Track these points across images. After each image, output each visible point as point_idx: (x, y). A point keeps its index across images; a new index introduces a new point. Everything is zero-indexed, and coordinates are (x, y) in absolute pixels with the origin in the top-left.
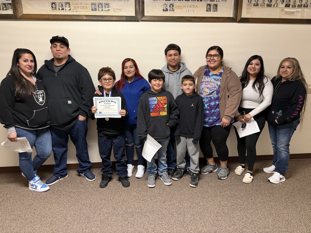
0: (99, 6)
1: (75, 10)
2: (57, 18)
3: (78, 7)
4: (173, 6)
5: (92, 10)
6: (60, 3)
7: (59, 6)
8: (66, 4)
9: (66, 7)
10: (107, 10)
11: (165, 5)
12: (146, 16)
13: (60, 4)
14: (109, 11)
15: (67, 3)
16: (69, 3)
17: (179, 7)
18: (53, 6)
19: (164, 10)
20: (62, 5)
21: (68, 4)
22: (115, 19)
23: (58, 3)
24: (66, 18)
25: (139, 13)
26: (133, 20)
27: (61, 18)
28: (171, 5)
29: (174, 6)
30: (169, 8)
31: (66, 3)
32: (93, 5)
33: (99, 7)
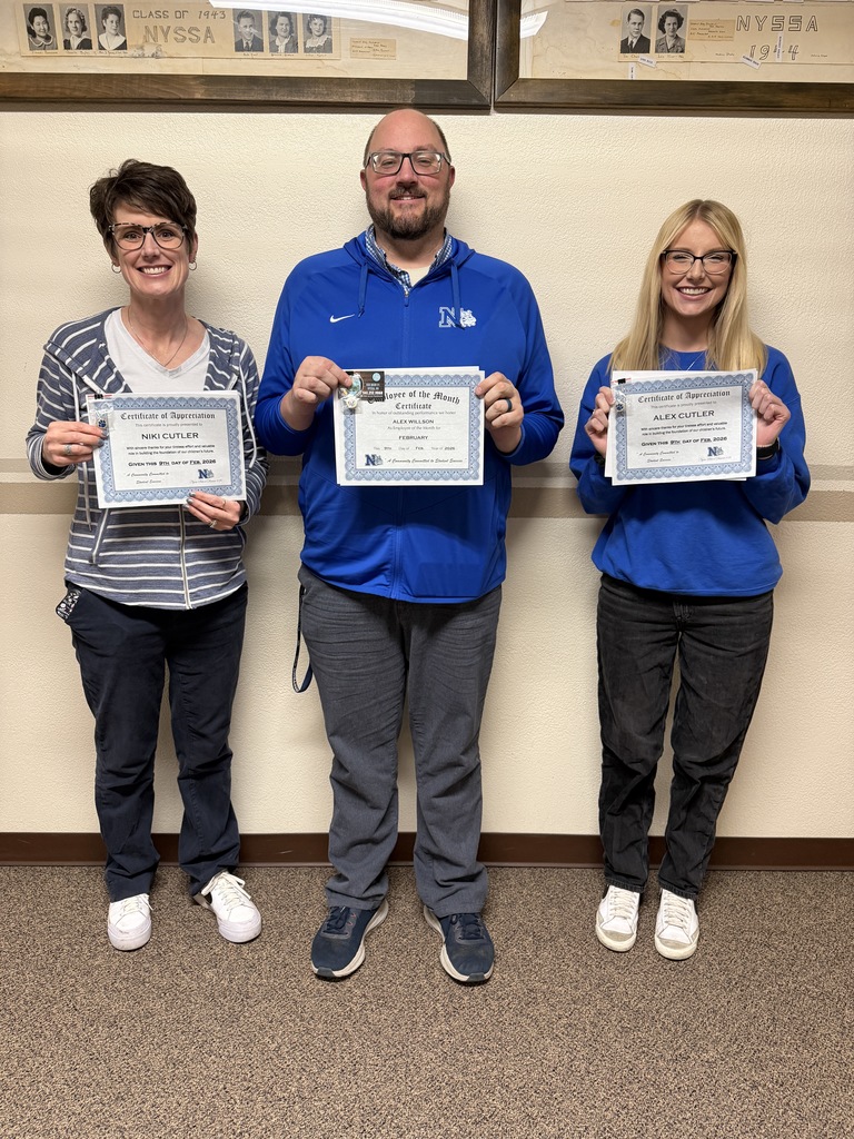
0: (274, 23)
1: (149, 50)
2: (57, 93)
3: (166, 34)
4: (680, 21)
5: (239, 47)
6: (70, 12)
7: (68, 29)
8: (105, 17)
9: (102, 29)
10: (319, 49)
11: (635, 18)
12: (525, 80)
13: (72, 17)
14: (328, 55)
15: (106, 12)
16: (117, 11)
17: (713, 30)
18: (36, 28)
19: (626, 47)
20: (82, 21)
21: (112, 17)
22: (357, 100)
23: (61, 12)
24: (100, 91)
25: (487, 64)
26: (455, 101)
27: (77, 94)
28: (669, 20)
29: (687, 24)
30: (653, 35)
31: (101, 13)
32: (244, 21)
33: (273, 31)
